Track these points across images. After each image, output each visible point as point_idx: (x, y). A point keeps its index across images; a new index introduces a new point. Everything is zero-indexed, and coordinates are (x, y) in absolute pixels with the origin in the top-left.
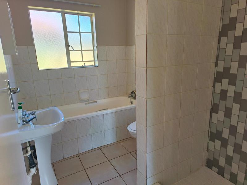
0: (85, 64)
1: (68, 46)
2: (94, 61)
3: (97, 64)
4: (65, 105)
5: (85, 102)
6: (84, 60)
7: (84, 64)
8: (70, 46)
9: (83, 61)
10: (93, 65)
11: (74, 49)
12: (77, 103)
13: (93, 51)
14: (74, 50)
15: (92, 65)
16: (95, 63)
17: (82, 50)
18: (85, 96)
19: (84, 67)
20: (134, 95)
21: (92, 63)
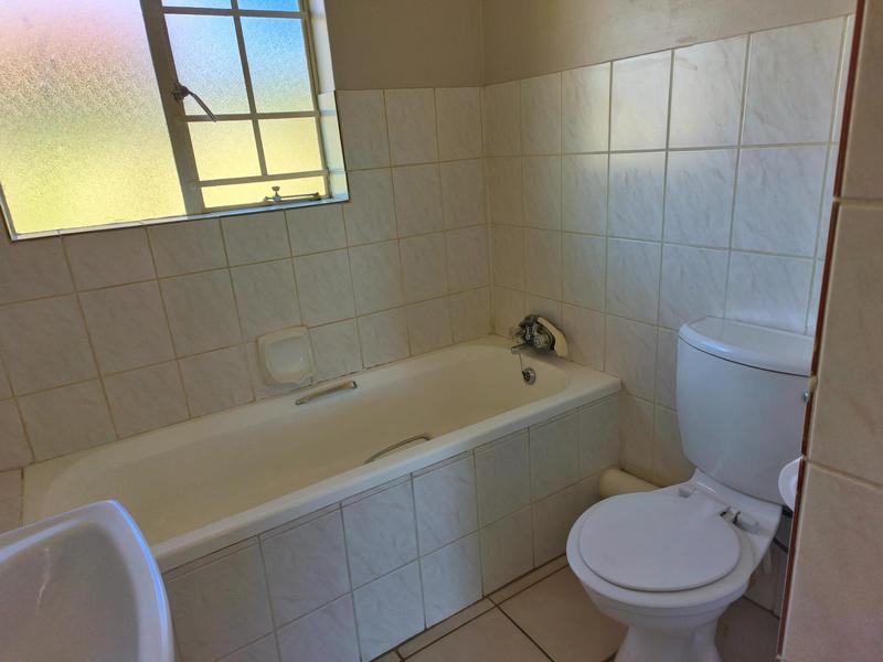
0: (280, 193)
1: (173, 93)
2: (327, 172)
3: (340, 188)
4: (190, 419)
5: (293, 392)
6: (269, 173)
7: (272, 194)
8: (185, 92)
9: (265, 177)
10: (322, 193)
11: (215, 112)
12: (254, 401)
13: (314, 119)
14: (212, 117)
15: (317, 197)
16: (328, 184)
17: (254, 116)
18: (291, 365)
19: (276, 209)
20: (541, 340)
21: (316, 186)
